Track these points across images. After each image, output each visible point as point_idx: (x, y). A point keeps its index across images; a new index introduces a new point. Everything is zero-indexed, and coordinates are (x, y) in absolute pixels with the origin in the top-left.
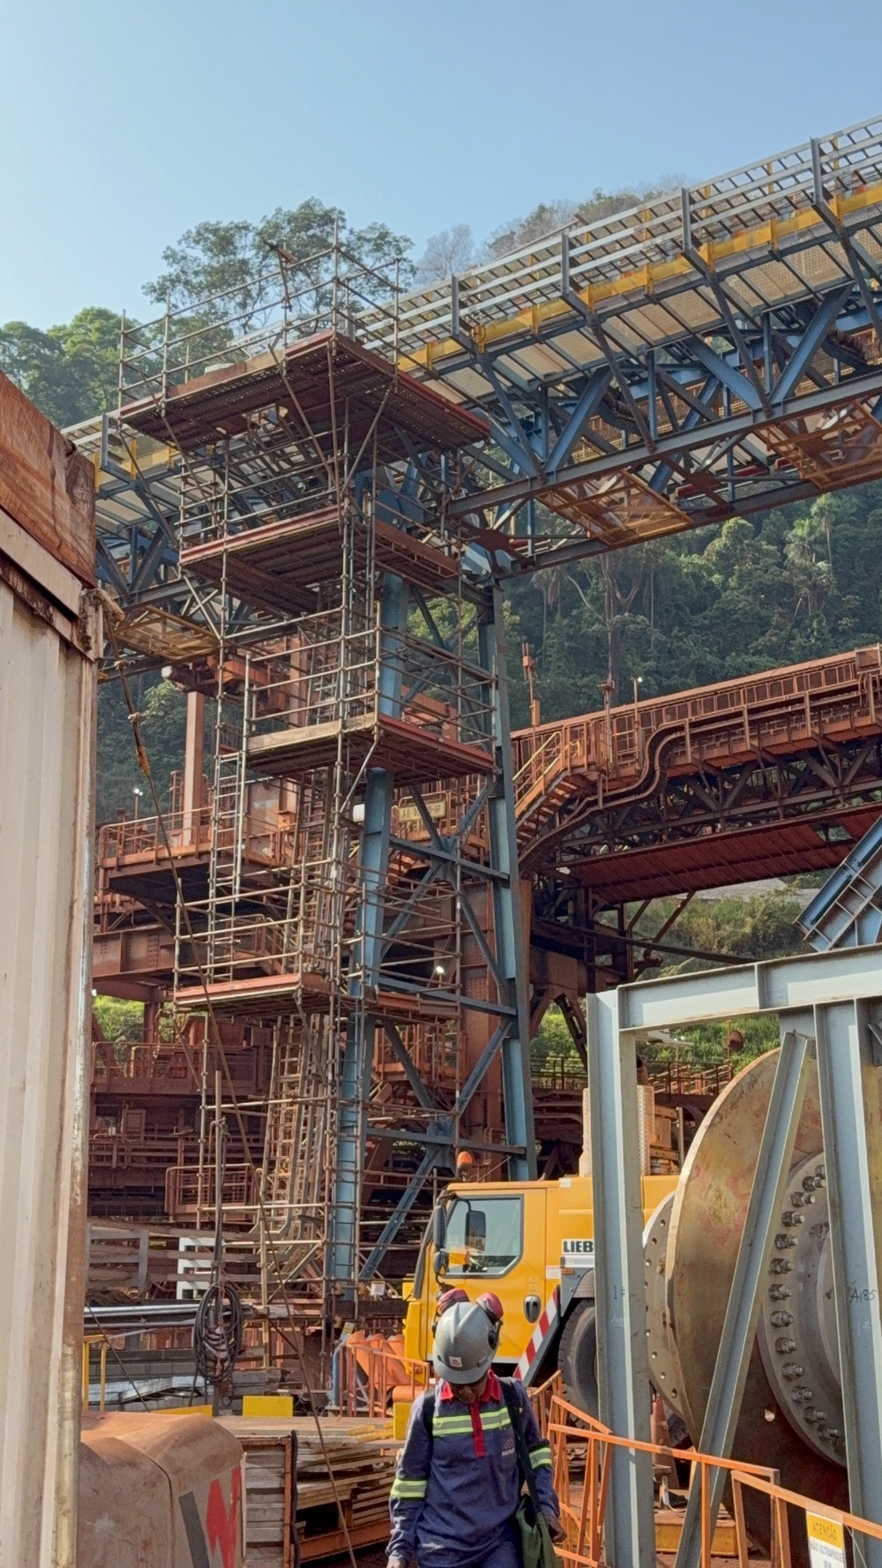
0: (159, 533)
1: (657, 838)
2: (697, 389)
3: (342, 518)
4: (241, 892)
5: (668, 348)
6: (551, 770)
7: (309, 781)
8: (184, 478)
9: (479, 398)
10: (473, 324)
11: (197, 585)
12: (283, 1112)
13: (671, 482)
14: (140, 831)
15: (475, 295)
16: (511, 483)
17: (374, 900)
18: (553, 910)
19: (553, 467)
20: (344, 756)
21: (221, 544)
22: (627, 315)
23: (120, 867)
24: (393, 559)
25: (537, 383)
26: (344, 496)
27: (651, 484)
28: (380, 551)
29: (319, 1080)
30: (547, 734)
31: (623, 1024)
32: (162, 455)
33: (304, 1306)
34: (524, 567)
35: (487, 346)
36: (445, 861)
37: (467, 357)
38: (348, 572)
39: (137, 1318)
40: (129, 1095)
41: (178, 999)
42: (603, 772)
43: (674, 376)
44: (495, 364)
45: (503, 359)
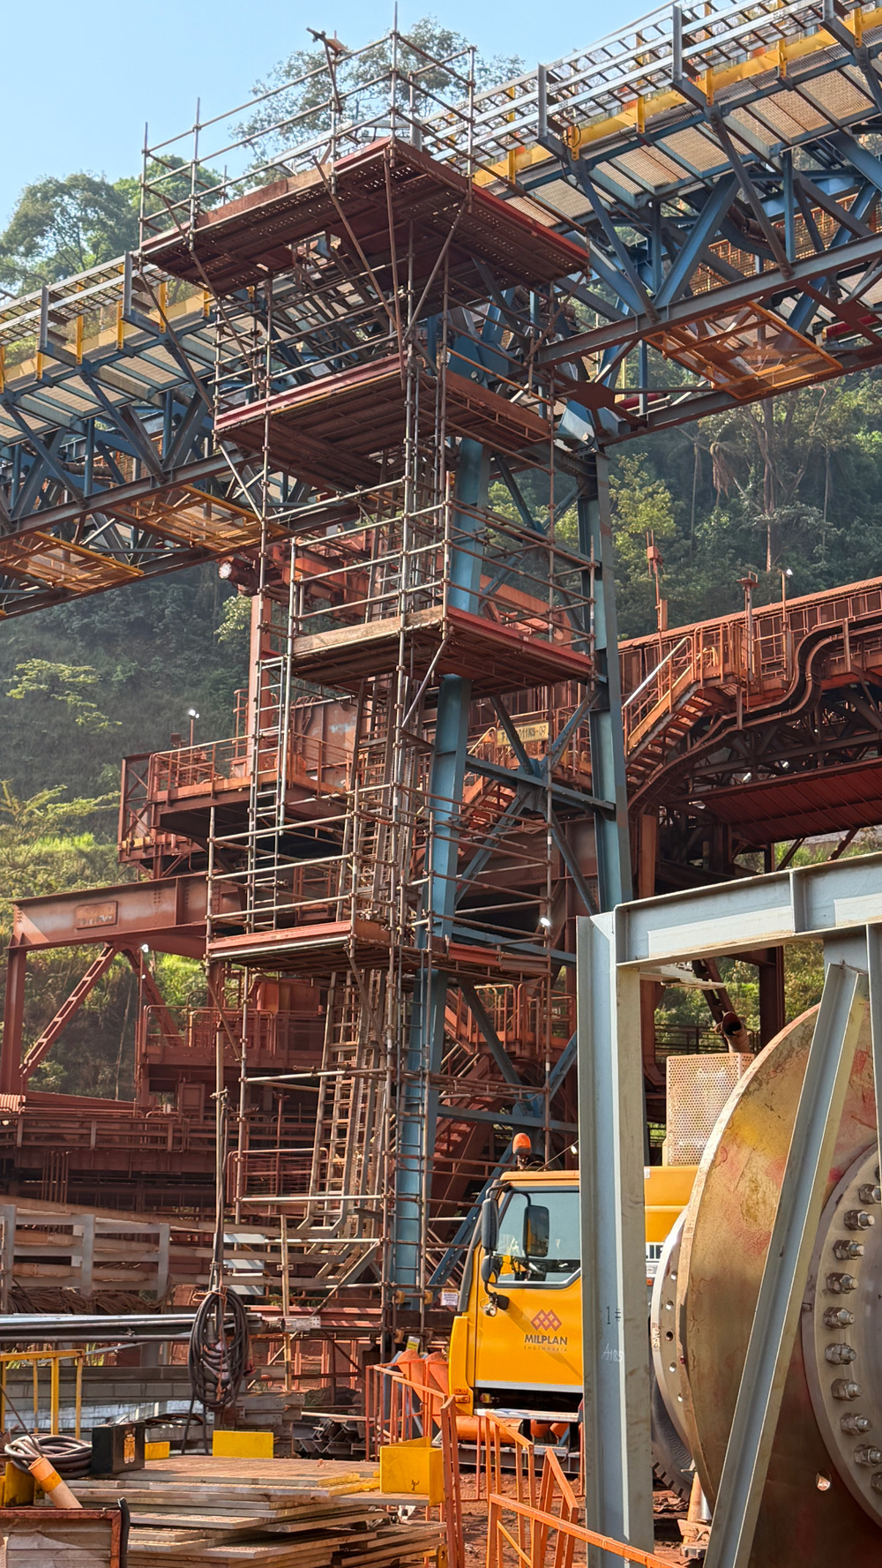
0: (197, 398)
1: (812, 764)
2: (848, 201)
3: (403, 367)
4: (286, 823)
5: (810, 149)
6: (679, 683)
7: (368, 687)
8: (220, 327)
9: (575, 219)
10: (565, 124)
11: (239, 459)
12: (338, 1086)
13: (816, 319)
14: (197, 760)
15: (566, 88)
16: (618, 322)
17: (447, 834)
18: (684, 853)
19: (665, 302)
20: (406, 660)
21: (263, 406)
22: (756, 106)
23: (173, 801)
24: (469, 419)
25: (647, 197)
26: (408, 342)
27: (790, 321)
28: (453, 409)
29: (377, 1049)
30: (673, 640)
31: (622, 956)
32: (197, 301)
34: (634, 428)
35: (583, 151)
36: (535, 787)
37: (558, 167)
38: (412, 436)
39: (123, 1329)
40: (186, 1067)
41: (212, 951)
42: (742, 684)
43: (822, 187)
44: (593, 173)
45: (603, 167)
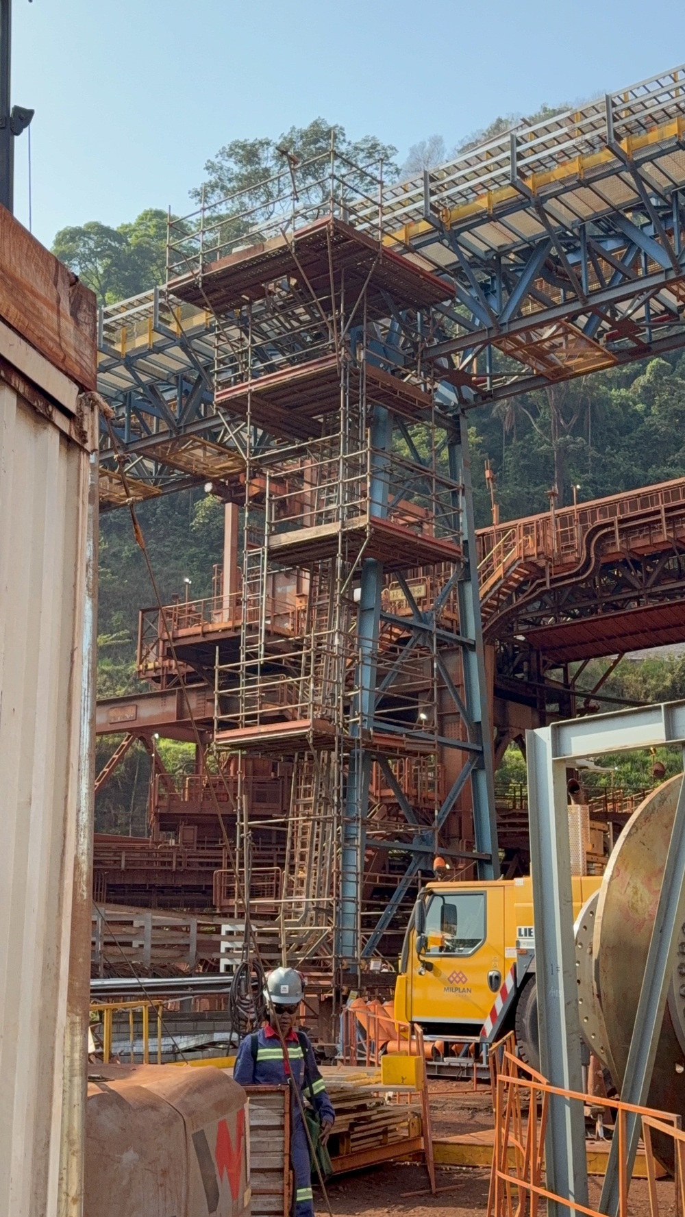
0: (200, 378)
1: (594, 611)
2: (620, 254)
3: (339, 362)
4: (265, 656)
5: (596, 222)
6: (506, 559)
7: (317, 570)
8: (218, 336)
9: (446, 266)
10: (441, 208)
11: (229, 419)
12: (300, 827)
13: (600, 329)
14: (190, 611)
15: (442, 185)
16: (472, 332)
17: (369, 661)
18: (511, 670)
19: (505, 319)
20: (343, 549)
21: (246, 386)
22: (563, 196)
23: (175, 639)
24: (380, 394)
25: (493, 253)
26: (342, 346)
27: (584, 330)
28: (370, 388)
29: (327, 802)
30: (505, 530)
31: (555, 755)
32: (201, 318)
33: (319, 978)
34: (484, 398)
35: (452, 225)
36: (424, 630)
37: (437, 234)
38: (345, 406)
39: (186, 987)
40: (184, 814)
41: (218, 740)
42: (549, 560)
43: (603, 245)
44: (459, 239)
45: (465, 235)
